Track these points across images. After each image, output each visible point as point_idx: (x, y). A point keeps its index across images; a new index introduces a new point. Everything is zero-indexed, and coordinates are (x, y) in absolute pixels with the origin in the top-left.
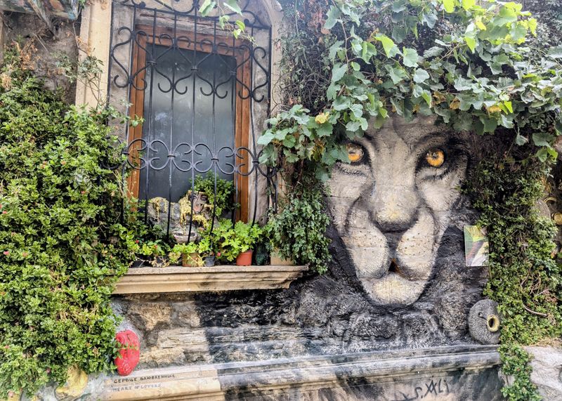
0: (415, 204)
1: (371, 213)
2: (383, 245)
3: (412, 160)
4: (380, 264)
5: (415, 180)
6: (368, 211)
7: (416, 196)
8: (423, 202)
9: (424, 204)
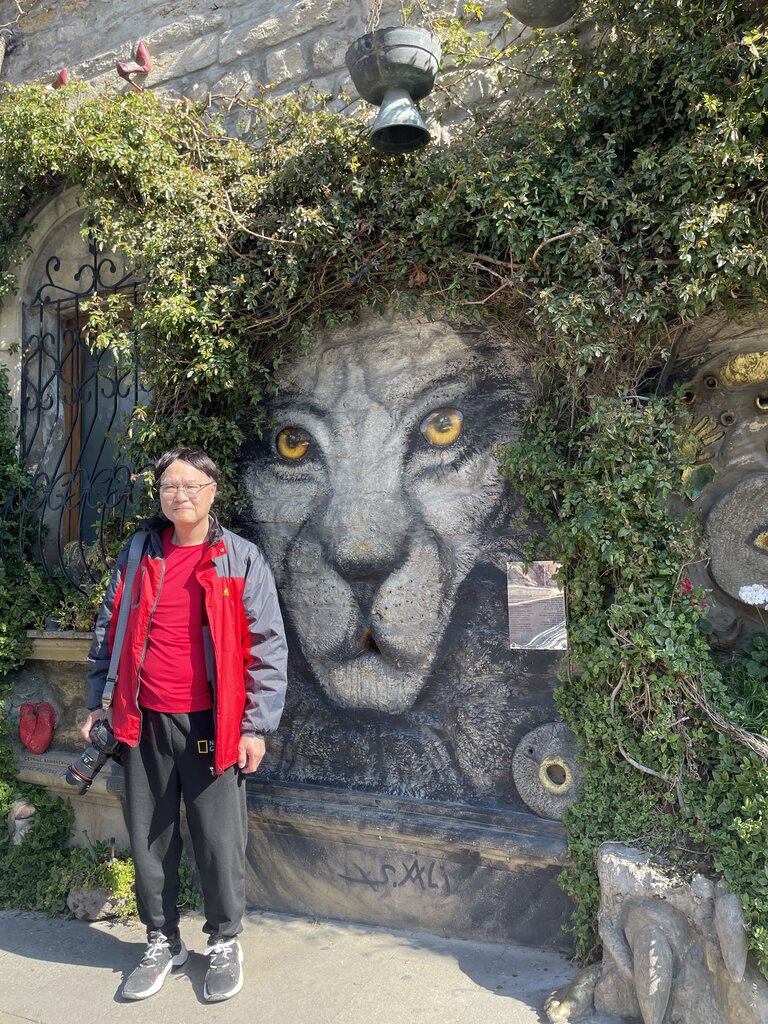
0: (402, 525)
1: (325, 547)
2: (347, 603)
3: (398, 440)
4: (340, 637)
5: (403, 478)
6: (322, 543)
7: (406, 508)
8: (418, 519)
9: (422, 522)
